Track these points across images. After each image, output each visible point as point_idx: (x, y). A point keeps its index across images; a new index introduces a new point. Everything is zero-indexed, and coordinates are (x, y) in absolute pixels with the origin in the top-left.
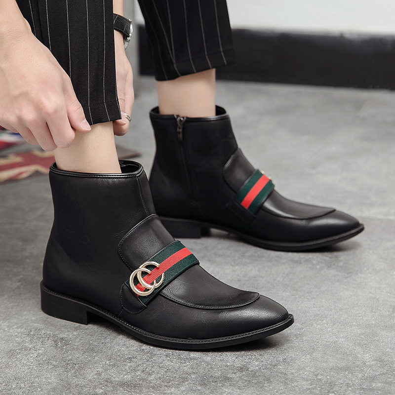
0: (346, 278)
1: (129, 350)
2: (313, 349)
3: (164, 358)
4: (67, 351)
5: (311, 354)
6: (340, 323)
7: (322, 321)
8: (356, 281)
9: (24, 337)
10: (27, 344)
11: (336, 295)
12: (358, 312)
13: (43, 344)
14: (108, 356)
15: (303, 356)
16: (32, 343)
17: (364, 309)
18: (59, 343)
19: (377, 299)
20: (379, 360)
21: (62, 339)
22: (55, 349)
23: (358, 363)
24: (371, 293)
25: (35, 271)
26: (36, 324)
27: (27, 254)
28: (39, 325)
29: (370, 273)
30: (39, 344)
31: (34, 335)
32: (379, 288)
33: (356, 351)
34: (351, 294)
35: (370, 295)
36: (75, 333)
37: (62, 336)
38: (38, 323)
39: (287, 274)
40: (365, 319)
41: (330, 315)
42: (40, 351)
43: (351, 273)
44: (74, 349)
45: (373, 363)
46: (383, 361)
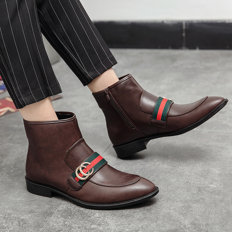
0: (173, 170)
1: (58, 225)
2: (157, 218)
3: (77, 229)
4: (25, 228)
5: (156, 222)
6: (171, 200)
7: (161, 199)
8: (178, 171)
9: (2, 220)
10: (4, 224)
11: (168, 181)
12: (180, 192)
13: (12, 224)
14: (47, 230)
15: (152, 223)
16: (6, 223)
17: (183, 190)
18: (21, 223)
19: (190, 183)
20: (193, 224)
21: (23, 220)
22: (19, 227)
23: (182, 226)
24: (186, 179)
25: (8, 175)
26: (8, 211)
27: (3, 164)
28: (10, 211)
29: (185, 166)
30: (10, 224)
31: (8, 218)
32: (191, 175)
33: (180, 219)
34: (176, 180)
35: (186, 180)
36: (29, 215)
37: (22, 218)
38: (10, 210)
39: (141, 169)
40: (184, 196)
41: (165, 195)
42: (11, 229)
43: (175, 166)
44: (29, 226)
45: (190, 225)
46: (195, 224)
